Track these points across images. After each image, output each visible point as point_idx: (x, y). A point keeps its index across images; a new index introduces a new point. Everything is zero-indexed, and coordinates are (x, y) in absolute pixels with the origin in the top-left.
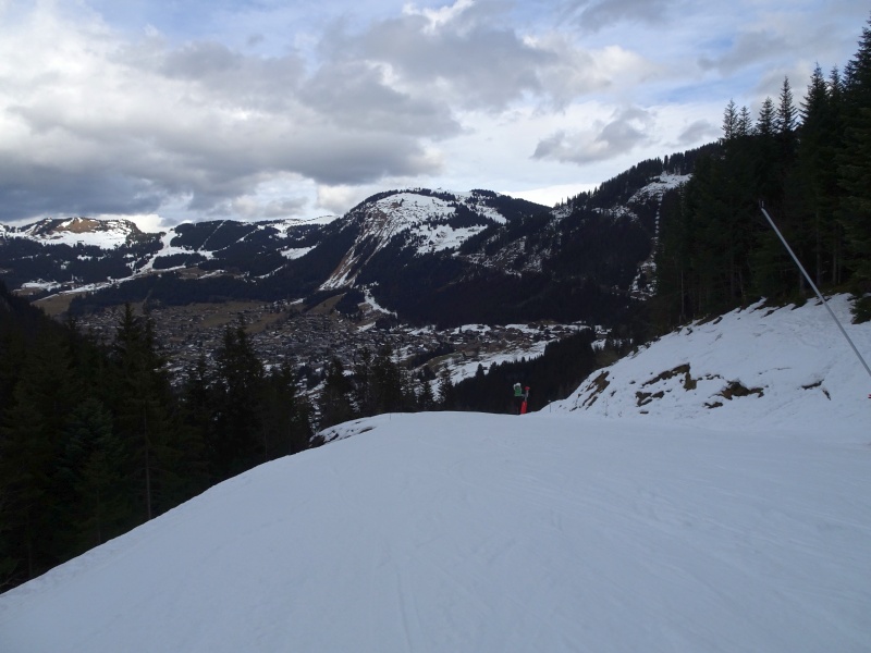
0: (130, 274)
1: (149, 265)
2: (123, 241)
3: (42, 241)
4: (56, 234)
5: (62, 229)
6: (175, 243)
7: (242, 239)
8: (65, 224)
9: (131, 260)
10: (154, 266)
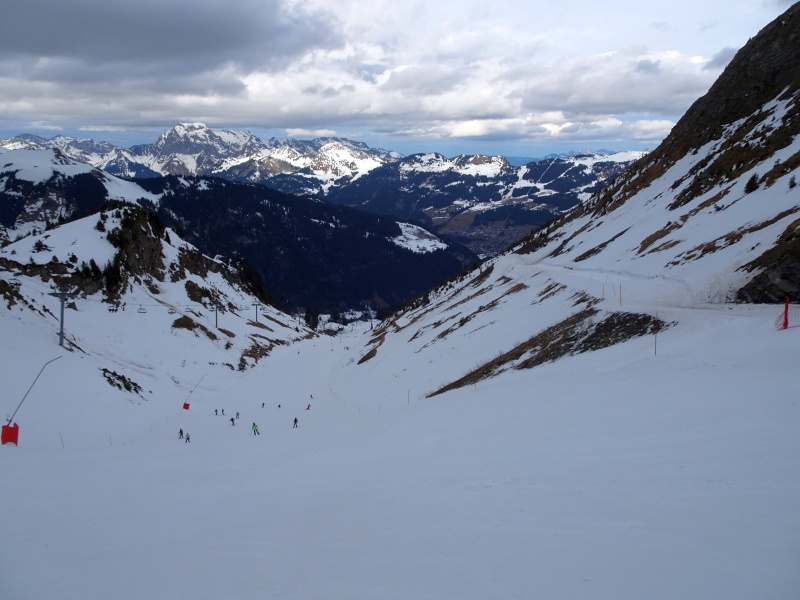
0: (500, 199)
1: (510, 194)
2: (498, 171)
3: (460, 171)
4: (467, 166)
5: (469, 163)
6: (526, 177)
7: (562, 175)
8: (471, 159)
9: (503, 187)
10: (514, 195)
